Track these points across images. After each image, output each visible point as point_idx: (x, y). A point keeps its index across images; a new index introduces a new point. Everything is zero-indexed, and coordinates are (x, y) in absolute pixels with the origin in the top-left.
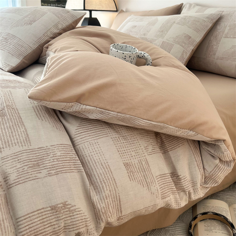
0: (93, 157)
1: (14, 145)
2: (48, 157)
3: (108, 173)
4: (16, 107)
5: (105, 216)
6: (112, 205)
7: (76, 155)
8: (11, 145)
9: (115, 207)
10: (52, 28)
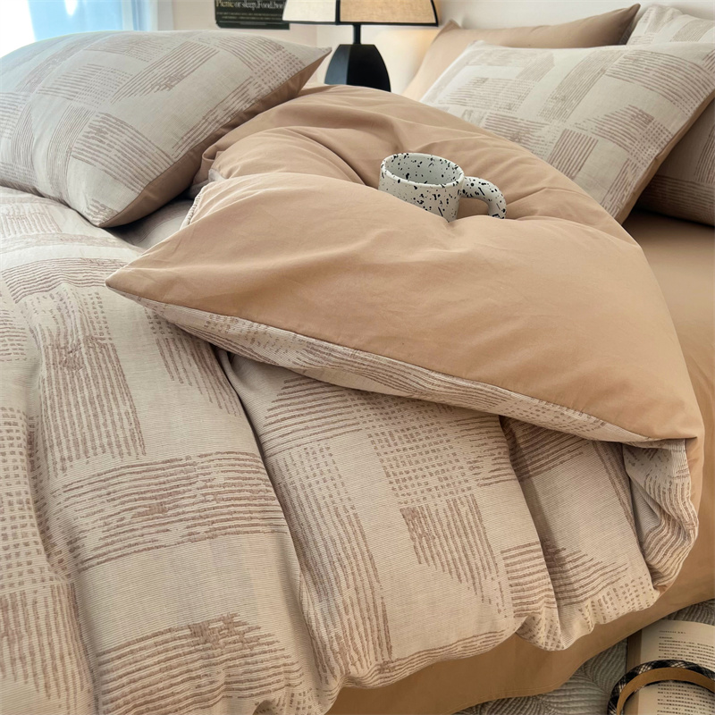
0: (312, 491)
1: (99, 450)
2: (189, 488)
3: (353, 537)
4: (111, 342)
5: (341, 661)
6: (361, 629)
7: (270, 483)
8: (91, 451)
9: (370, 636)
10: (231, 96)
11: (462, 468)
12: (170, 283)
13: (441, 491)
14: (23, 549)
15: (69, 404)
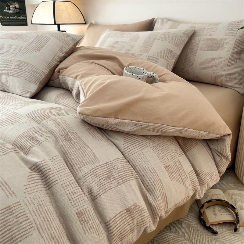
0: (142, 165)
1: (88, 163)
2: (114, 170)
3: (155, 176)
4: (74, 131)
8: (85, 164)
10: (59, 52)
11: (174, 152)
14: (81, 196)
15: (73, 152)
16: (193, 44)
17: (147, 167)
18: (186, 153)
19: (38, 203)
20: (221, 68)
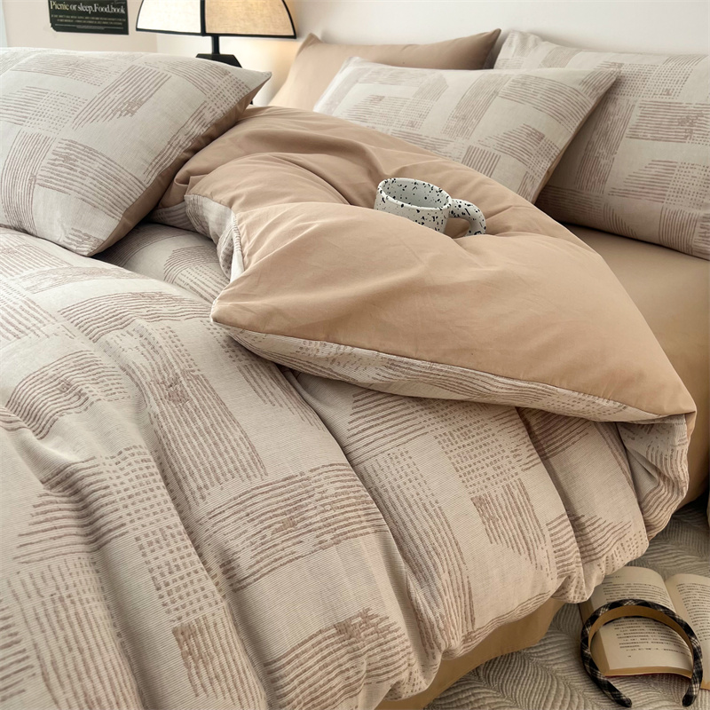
0: (402, 491)
1: (229, 475)
2: (309, 500)
3: (441, 527)
4: (200, 373)
6: (455, 607)
7: (365, 489)
8: (222, 477)
10: (190, 121)
11: (508, 457)
12: (270, 314)
13: (498, 479)
14: (194, 576)
15: (187, 436)
16: (611, 118)
17: (416, 497)
18: (547, 458)
19: (57, 592)
20: (690, 197)
